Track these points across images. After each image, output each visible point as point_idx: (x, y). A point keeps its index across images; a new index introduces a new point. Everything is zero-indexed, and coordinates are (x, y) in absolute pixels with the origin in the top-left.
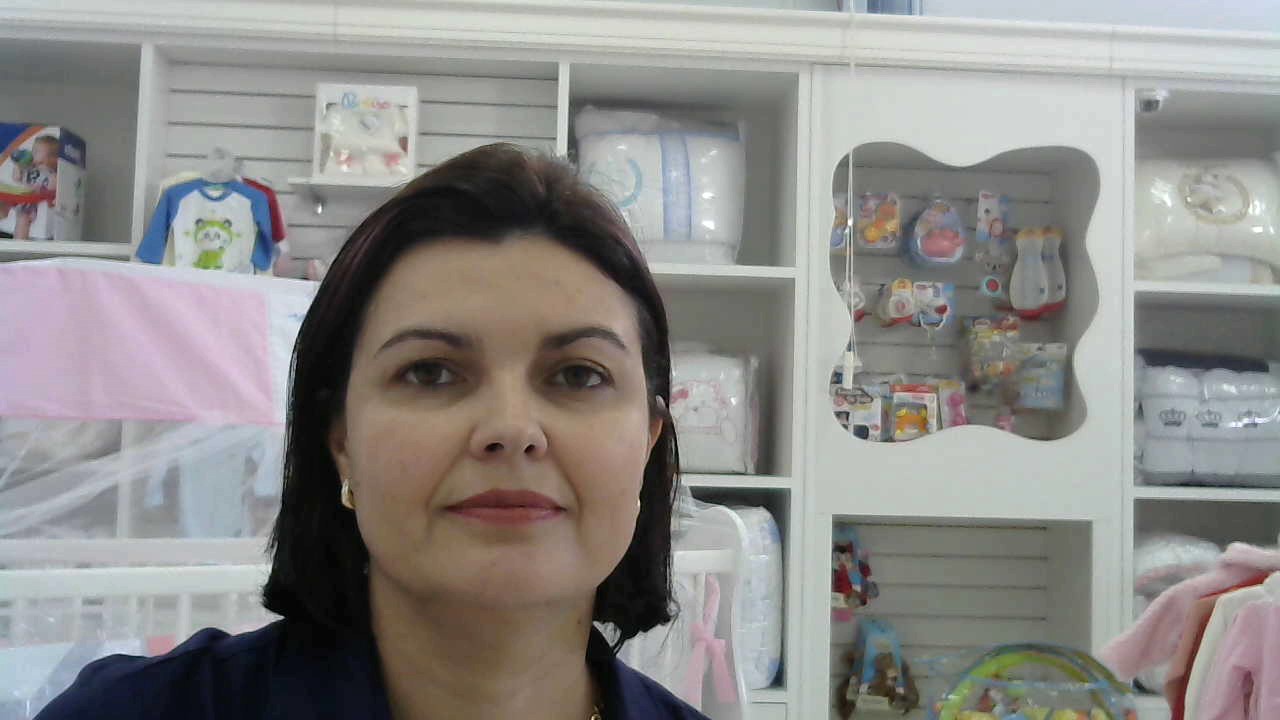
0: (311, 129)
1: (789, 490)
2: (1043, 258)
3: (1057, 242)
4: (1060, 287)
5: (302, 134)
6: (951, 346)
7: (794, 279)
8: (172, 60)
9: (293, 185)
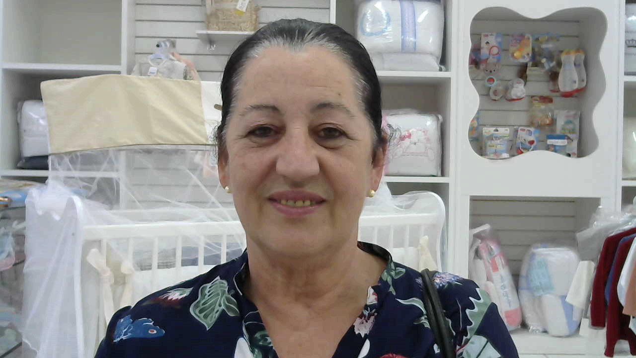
1: (448, 184)
2: (575, 64)
3: (583, 57)
4: (583, 81)
6: (527, 111)
7: (450, 78)
9: (198, 34)
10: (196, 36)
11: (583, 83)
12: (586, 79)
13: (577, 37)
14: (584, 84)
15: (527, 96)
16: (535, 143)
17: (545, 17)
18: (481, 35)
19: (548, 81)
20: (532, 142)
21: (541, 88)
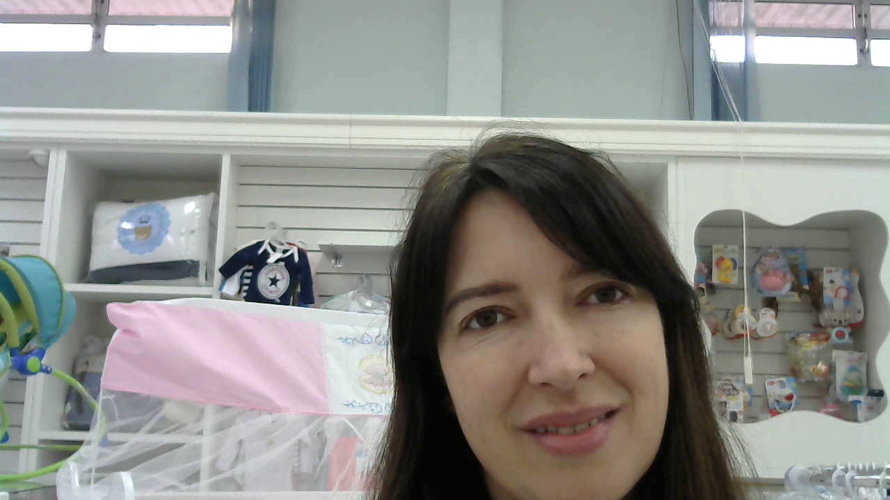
3: (857, 279)
4: (859, 312)
6: (783, 354)
9: (320, 246)
10: (319, 249)
11: (860, 315)
12: (862, 311)
13: (847, 250)
14: (860, 317)
15: (779, 332)
16: (795, 398)
17: (800, 224)
18: (711, 247)
19: (810, 312)
20: (790, 397)
21: (798, 320)
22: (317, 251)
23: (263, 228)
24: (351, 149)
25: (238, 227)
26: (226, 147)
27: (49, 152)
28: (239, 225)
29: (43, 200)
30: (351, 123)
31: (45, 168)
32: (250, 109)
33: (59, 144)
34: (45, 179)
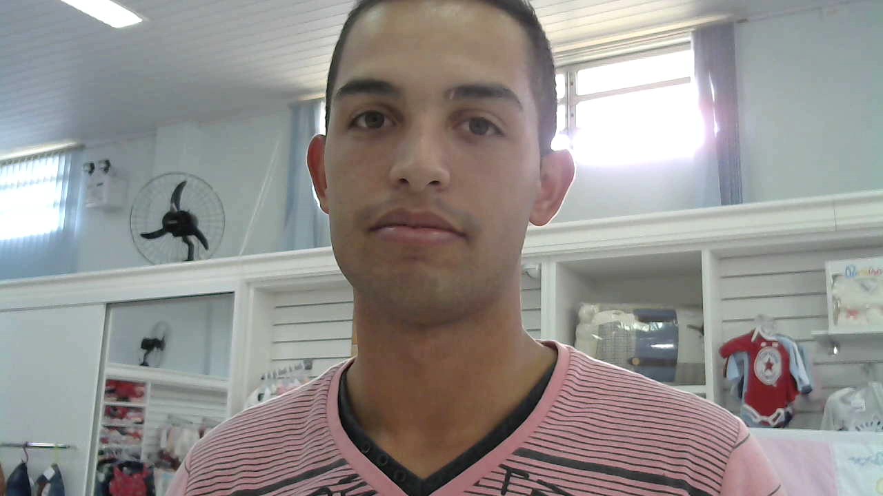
0: (826, 294)
5: (819, 298)
8: (722, 258)
9: (815, 336)
10: (812, 338)
22: (812, 340)
23: (752, 320)
24: (837, 230)
25: (724, 321)
26: (704, 243)
27: (540, 265)
28: (726, 319)
29: (540, 309)
30: (834, 204)
31: (538, 280)
32: (724, 203)
33: (548, 257)
34: (540, 289)
